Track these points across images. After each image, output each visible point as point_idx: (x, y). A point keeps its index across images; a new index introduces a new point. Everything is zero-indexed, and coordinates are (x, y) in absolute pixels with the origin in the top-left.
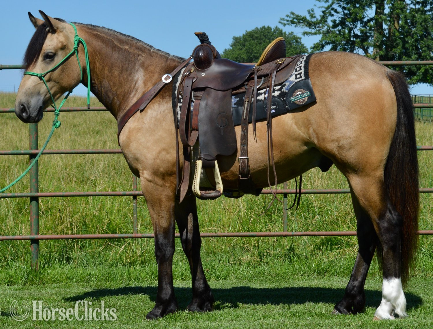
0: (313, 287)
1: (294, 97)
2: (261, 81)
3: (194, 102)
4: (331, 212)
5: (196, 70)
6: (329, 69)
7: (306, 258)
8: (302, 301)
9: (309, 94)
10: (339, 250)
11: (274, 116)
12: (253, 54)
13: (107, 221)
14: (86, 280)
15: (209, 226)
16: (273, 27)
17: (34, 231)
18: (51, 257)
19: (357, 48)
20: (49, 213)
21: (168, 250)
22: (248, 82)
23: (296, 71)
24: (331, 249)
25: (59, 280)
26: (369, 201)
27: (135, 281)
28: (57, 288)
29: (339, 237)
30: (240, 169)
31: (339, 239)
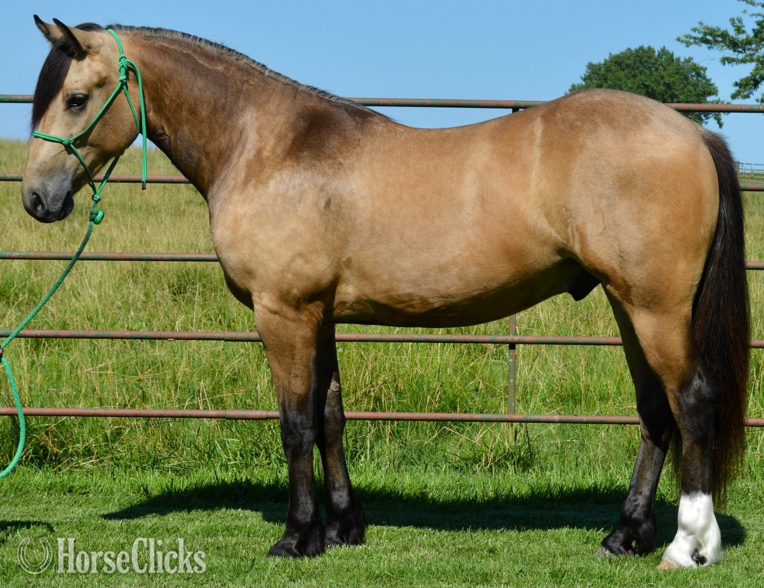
16: (657, 48)
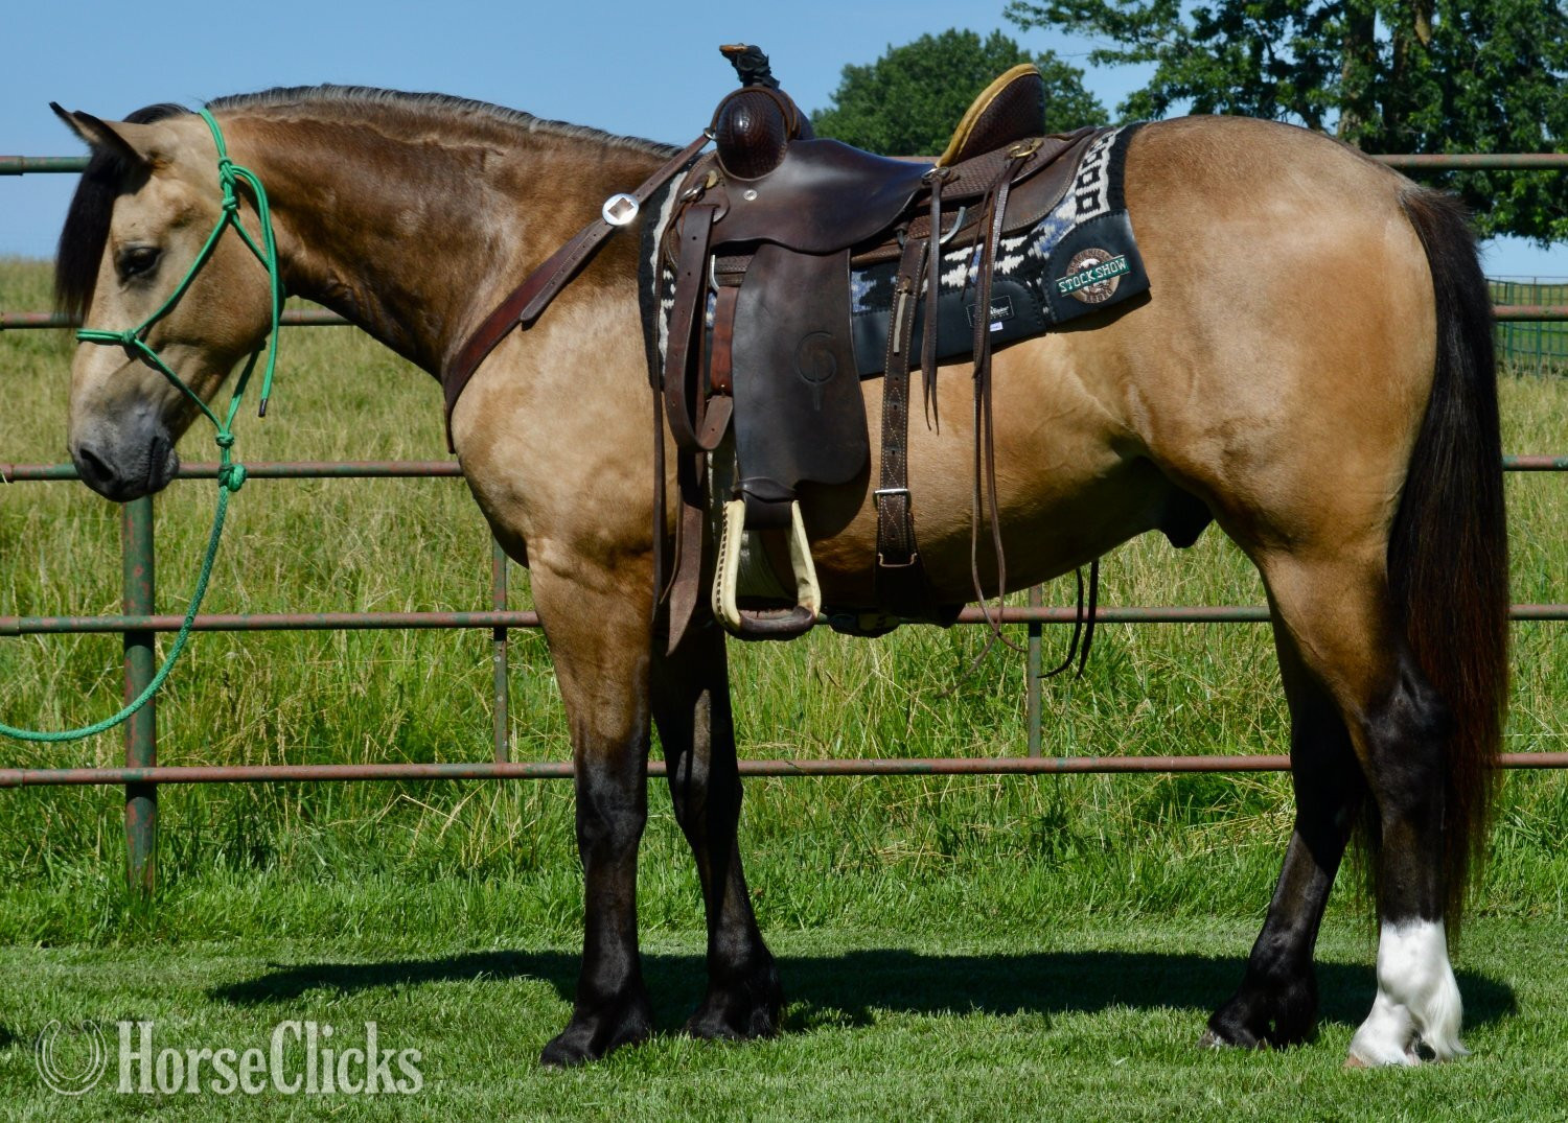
0: (1133, 951)
1: (1072, 277)
2: (954, 220)
3: (715, 294)
4: (1196, 686)
5: (725, 181)
6: (1199, 179)
7: (1106, 850)
8: (1093, 1004)
9: (1123, 266)
10: (1224, 822)
11: (1000, 343)
12: (911, 129)
13: (398, 717)
14: (324, 927)
15: (763, 736)
17: (139, 753)
18: (198, 845)
19: (1281, 109)
20: (192, 689)
21: (623, 821)
22: (911, 222)
23: (1081, 184)
24: (1194, 820)
25: (226, 927)
26: (1333, 646)
27: (499, 932)
28: (222, 955)
29: (1224, 777)
30: (879, 533)
31: (1221, 784)
